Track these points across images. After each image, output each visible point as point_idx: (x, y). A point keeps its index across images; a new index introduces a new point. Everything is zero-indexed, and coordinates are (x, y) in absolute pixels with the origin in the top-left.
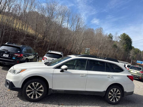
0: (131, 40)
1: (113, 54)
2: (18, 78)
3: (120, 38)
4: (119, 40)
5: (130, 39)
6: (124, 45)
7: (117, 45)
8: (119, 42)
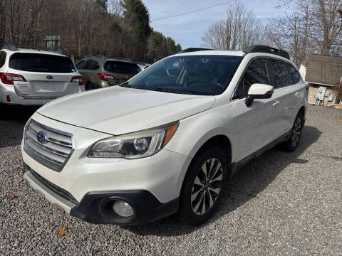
0: (147, 12)
1: (116, 48)
2: (165, 165)
3: (124, 6)
4: (122, 13)
5: (145, 8)
6: (136, 25)
7: (121, 25)
8: (123, 17)
